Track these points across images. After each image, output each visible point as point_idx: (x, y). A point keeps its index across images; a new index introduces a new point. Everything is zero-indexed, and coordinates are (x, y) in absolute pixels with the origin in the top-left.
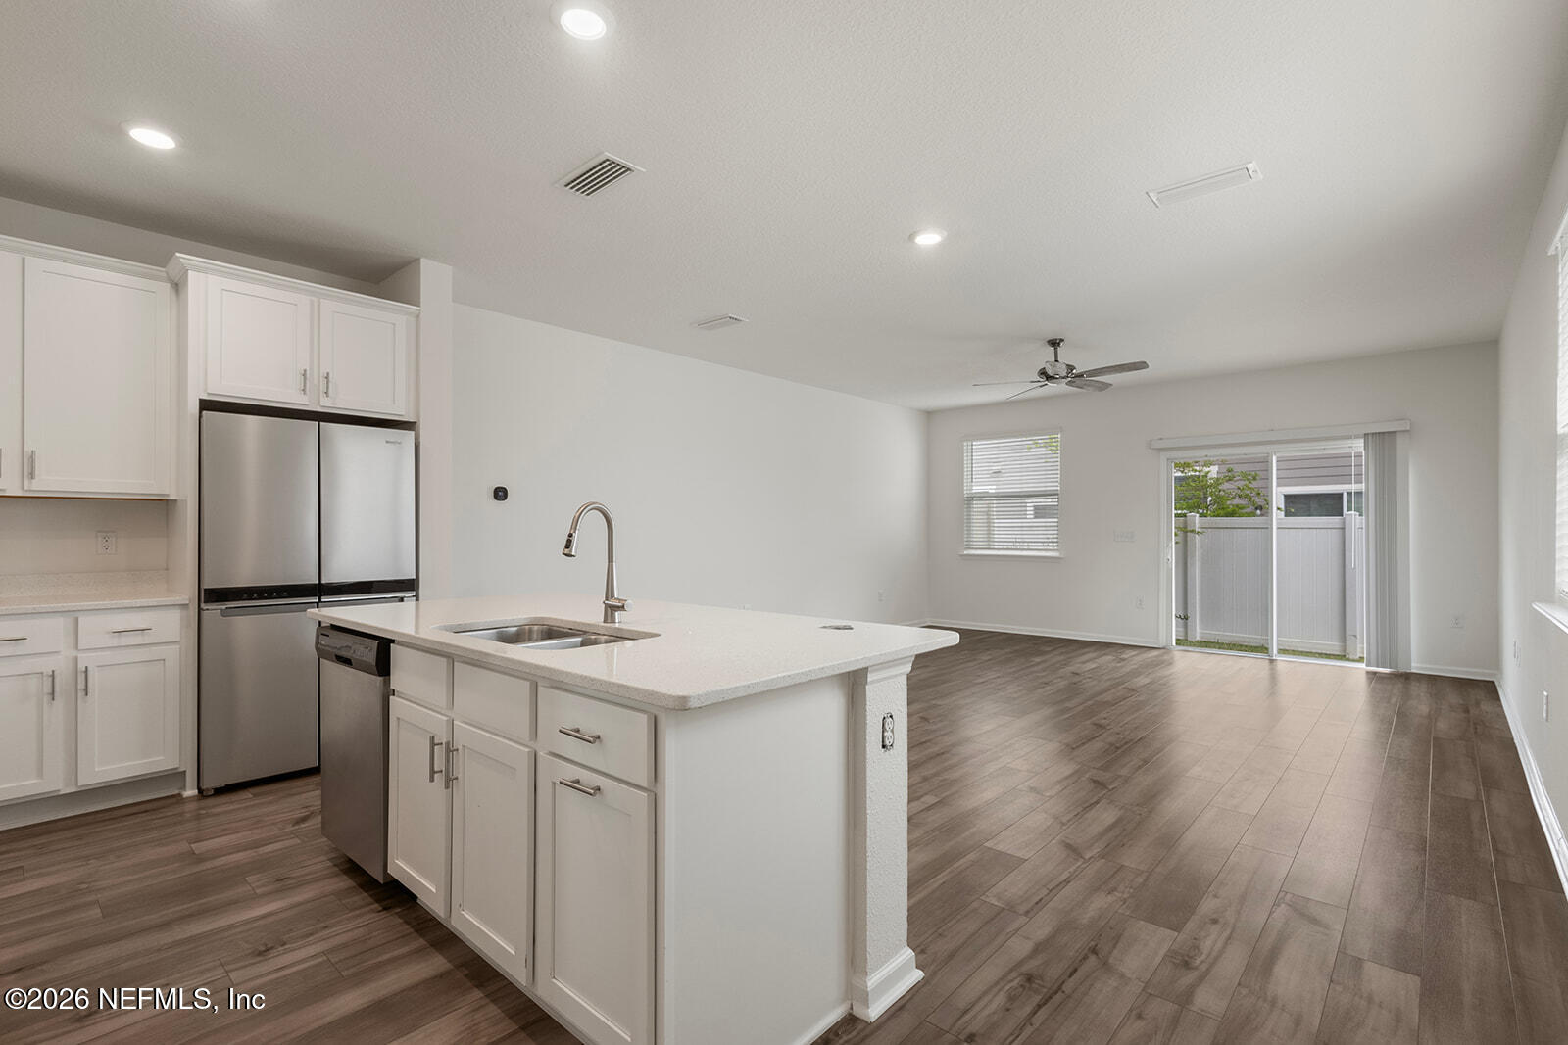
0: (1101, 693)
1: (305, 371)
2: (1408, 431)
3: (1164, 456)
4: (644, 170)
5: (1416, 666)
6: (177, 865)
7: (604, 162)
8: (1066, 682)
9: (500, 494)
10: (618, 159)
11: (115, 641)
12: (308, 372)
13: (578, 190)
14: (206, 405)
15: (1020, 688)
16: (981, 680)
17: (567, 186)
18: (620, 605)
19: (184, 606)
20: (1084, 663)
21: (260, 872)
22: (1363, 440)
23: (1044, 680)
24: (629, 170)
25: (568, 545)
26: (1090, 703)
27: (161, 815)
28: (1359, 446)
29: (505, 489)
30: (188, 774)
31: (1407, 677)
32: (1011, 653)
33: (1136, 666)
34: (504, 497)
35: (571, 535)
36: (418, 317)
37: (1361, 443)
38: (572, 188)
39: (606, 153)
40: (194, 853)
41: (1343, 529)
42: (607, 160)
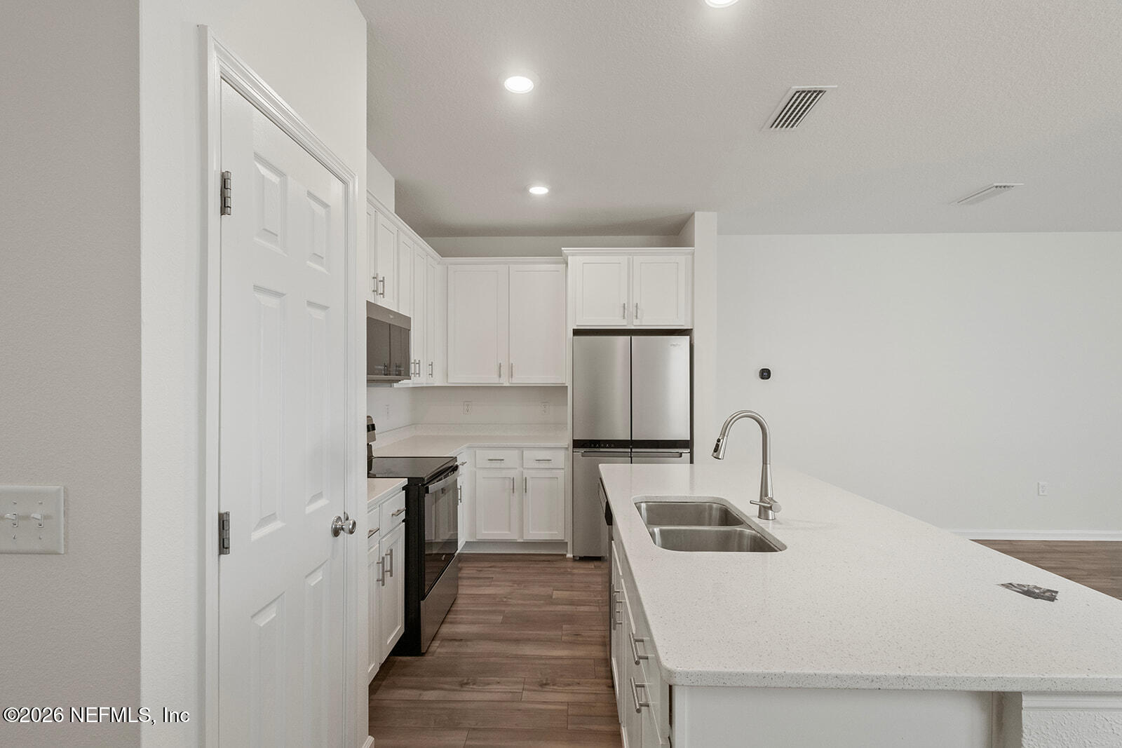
1: (624, 304)
4: (836, 86)
6: (542, 602)
7: (795, 94)
9: (765, 374)
10: (807, 88)
11: (537, 465)
12: (626, 305)
13: (782, 127)
14: (577, 332)
17: (772, 127)
18: (769, 505)
19: (567, 448)
21: (569, 624)
24: (820, 92)
25: (716, 449)
27: (553, 566)
29: (768, 370)
30: (569, 544)
34: (769, 377)
35: (719, 441)
36: (693, 254)
38: (777, 127)
39: (793, 87)
40: (551, 597)
42: (797, 92)
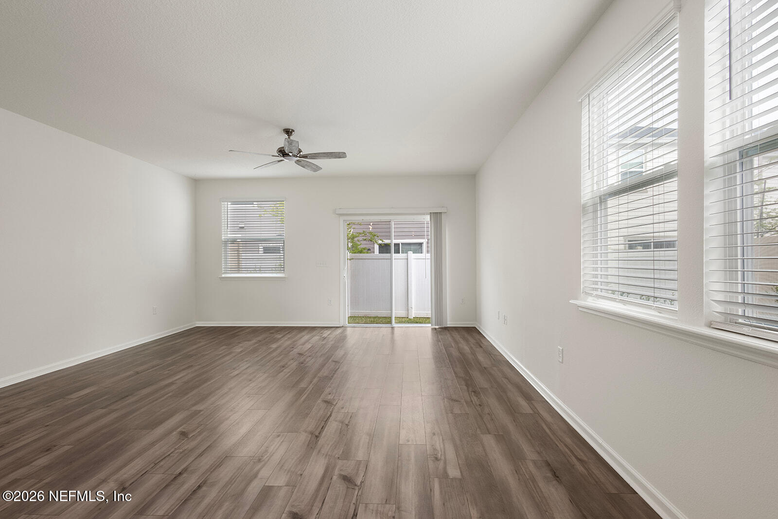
0: (319, 370)
2: (446, 213)
3: (342, 218)
5: (449, 324)
8: (295, 363)
15: (266, 375)
16: (236, 372)
20: (304, 344)
22: (429, 216)
23: (282, 364)
26: (316, 380)
28: (428, 218)
31: (446, 329)
32: (256, 343)
33: (333, 342)
37: (428, 217)
41: (407, 259)
